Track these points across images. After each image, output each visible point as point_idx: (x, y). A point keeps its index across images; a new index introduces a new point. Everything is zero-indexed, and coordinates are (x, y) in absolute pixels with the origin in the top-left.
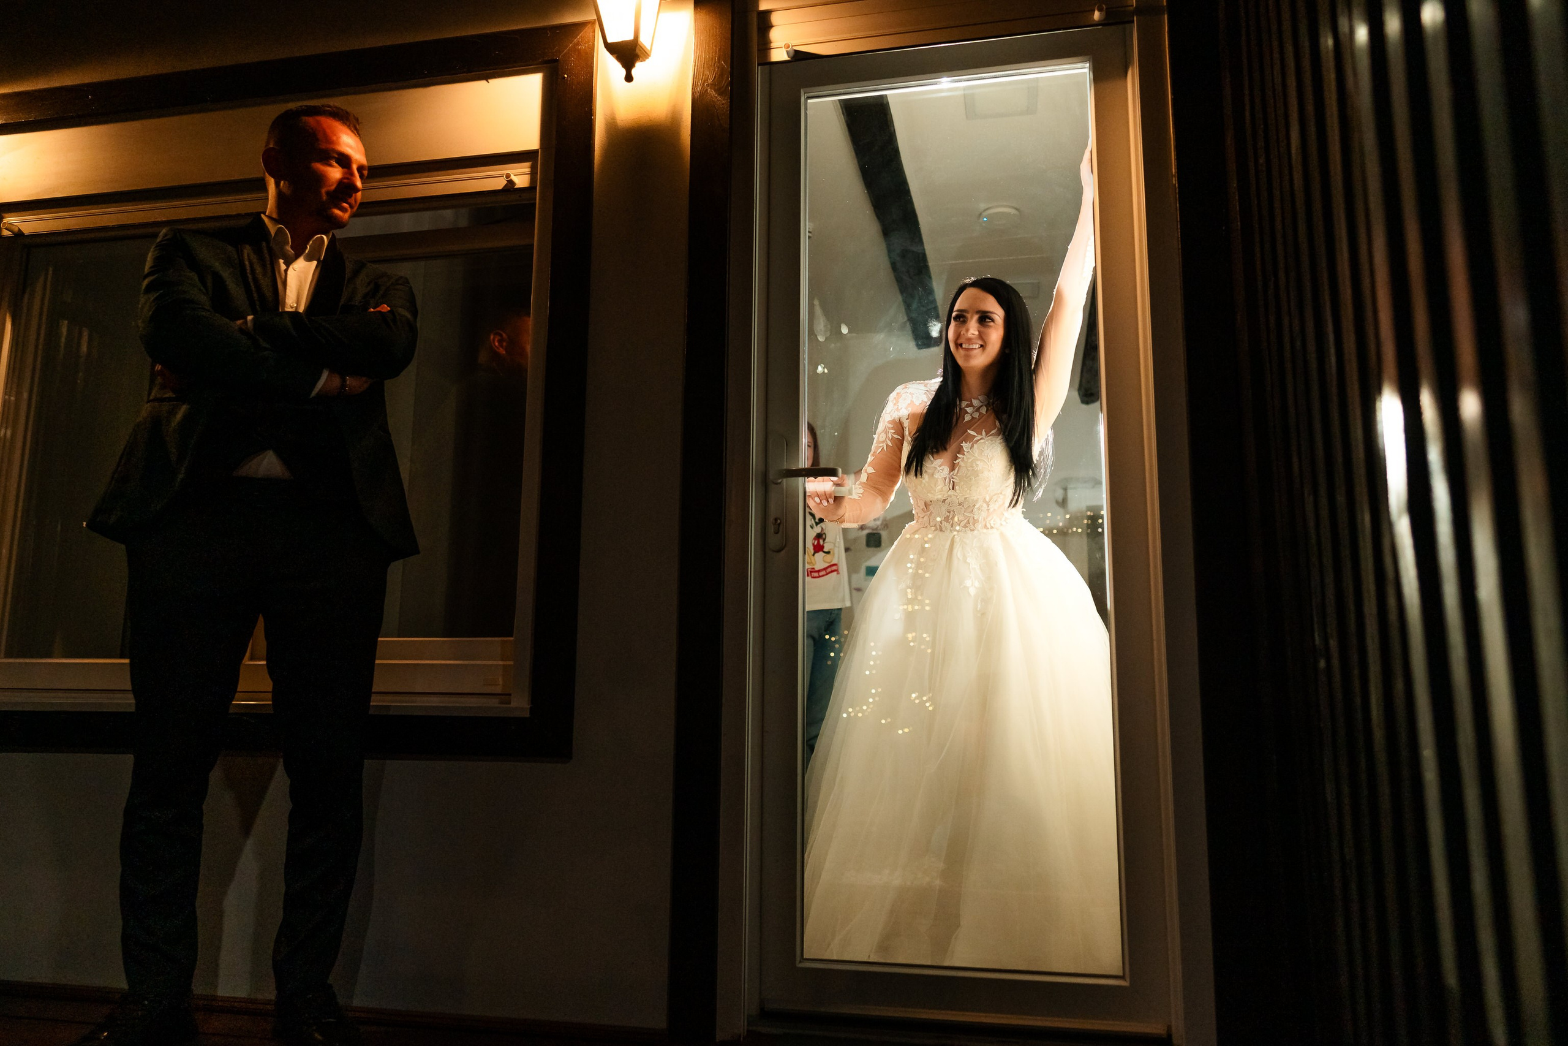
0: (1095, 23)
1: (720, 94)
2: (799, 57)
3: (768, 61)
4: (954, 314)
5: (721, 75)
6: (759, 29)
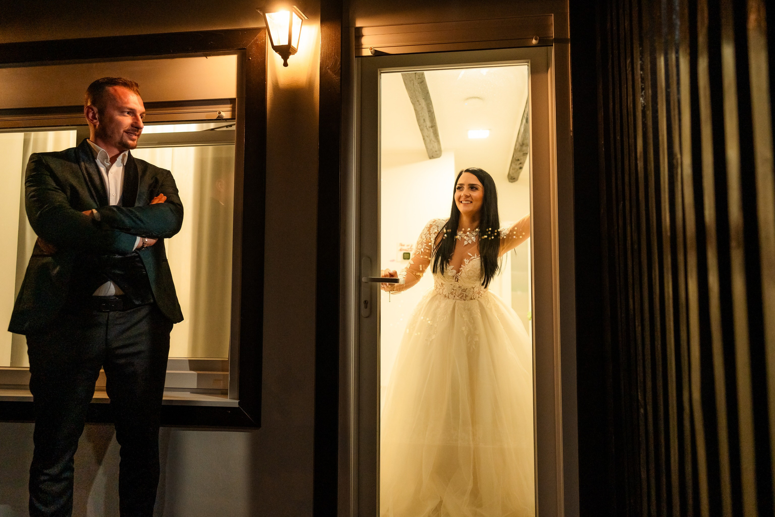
4: (458, 186)
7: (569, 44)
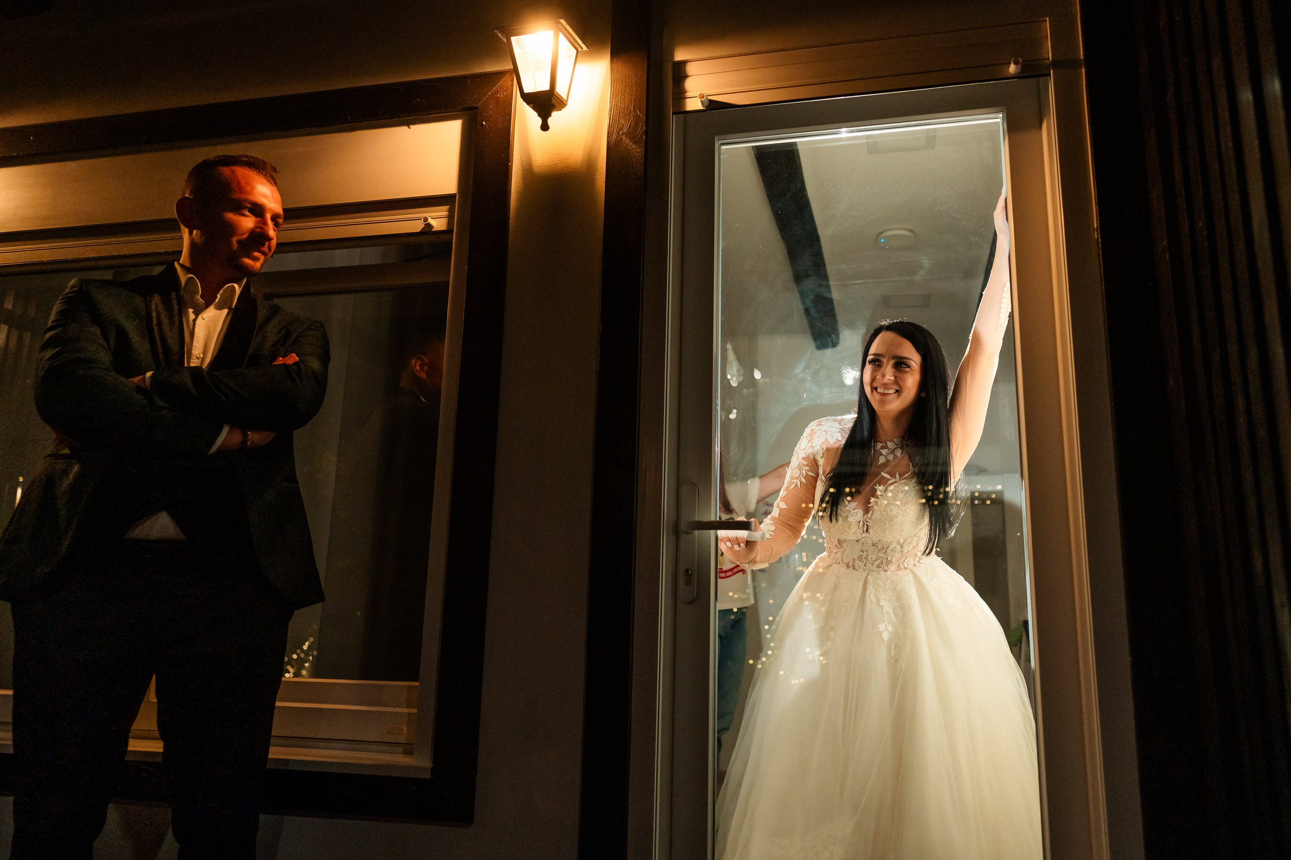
0: (1010, 76)
1: (635, 143)
2: (713, 106)
3: (683, 110)
4: (870, 358)
5: (637, 124)
6: (674, 79)
7: (1083, 70)
